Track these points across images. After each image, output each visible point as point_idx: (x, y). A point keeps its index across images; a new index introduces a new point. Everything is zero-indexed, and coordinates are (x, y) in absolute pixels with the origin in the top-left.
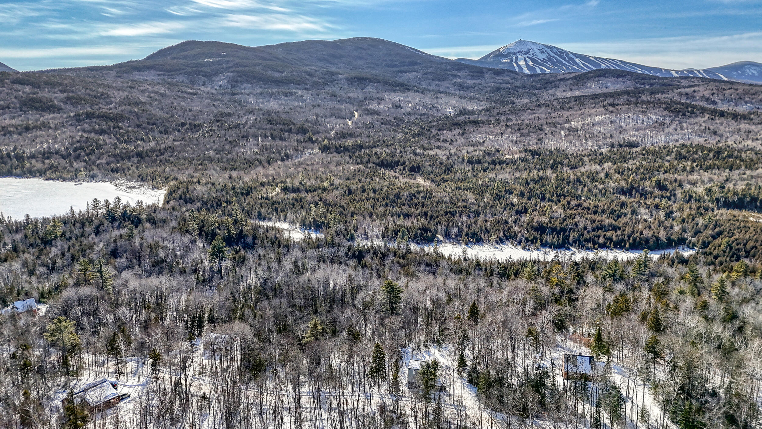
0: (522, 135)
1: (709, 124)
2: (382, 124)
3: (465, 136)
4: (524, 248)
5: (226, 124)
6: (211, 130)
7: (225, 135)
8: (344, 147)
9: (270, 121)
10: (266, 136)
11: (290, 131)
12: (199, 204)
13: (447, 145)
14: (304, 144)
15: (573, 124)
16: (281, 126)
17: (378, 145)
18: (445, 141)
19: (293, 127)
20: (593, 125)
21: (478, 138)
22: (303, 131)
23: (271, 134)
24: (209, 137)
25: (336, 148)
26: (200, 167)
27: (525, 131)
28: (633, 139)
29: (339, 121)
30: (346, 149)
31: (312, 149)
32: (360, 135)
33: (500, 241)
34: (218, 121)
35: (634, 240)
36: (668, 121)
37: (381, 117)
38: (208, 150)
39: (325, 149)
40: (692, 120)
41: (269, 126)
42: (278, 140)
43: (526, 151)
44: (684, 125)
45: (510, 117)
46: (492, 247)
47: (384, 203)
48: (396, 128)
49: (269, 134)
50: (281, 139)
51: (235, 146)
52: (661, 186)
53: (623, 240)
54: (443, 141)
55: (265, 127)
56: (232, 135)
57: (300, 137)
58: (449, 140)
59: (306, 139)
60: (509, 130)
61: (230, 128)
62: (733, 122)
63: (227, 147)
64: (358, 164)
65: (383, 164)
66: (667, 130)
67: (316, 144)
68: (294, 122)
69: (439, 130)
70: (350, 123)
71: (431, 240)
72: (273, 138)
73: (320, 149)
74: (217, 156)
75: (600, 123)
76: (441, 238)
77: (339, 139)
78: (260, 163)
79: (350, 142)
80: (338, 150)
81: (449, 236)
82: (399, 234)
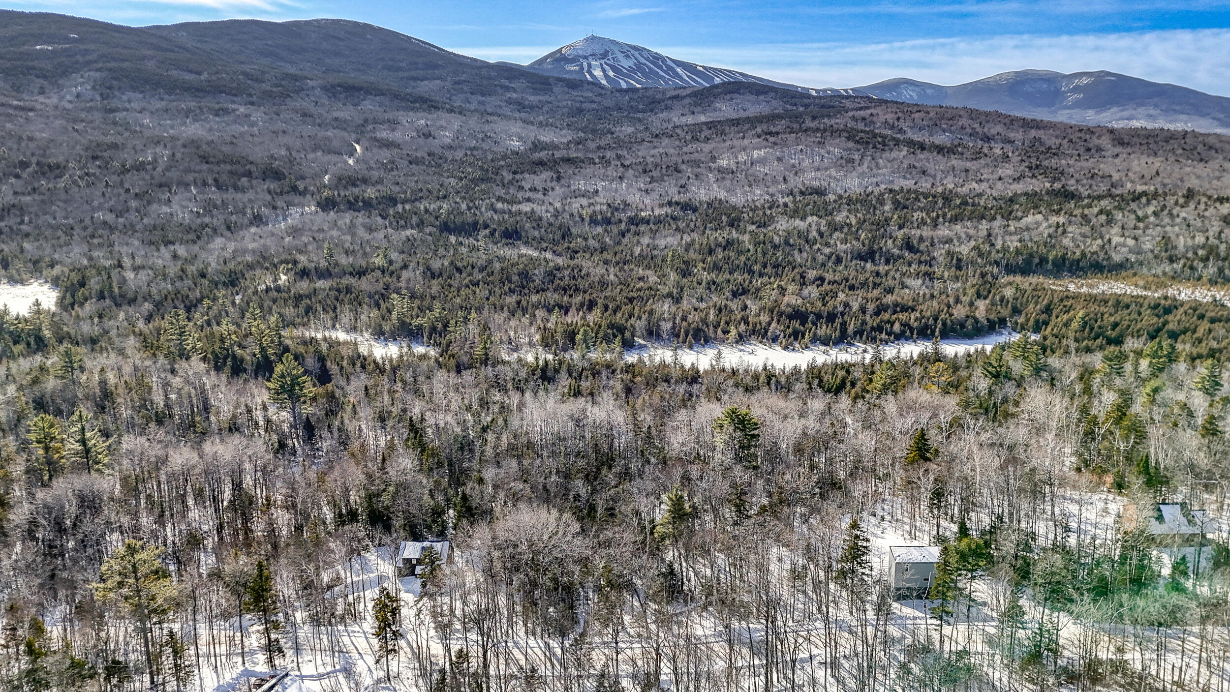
0: (653, 180)
1: (911, 160)
2: (410, 163)
3: (563, 182)
4: (786, 348)
5: (115, 163)
6: (87, 174)
7: (122, 183)
8: (364, 201)
9: (204, 158)
10: (205, 184)
11: (249, 174)
12: (147, 306)
13: (540, 196)
14: (286, 197)
15: (724, 163)
16: (229, 167)
17: (421, 198)
18: (534, 189)
19: (253, 168)
20: (752, 164)
21: (581, 184)
22: (272, 173)
23: (216, 180)
24: (88, 185)
25: (349, 202)
26: (96, 241)
27: (656, 174)
28: (816, 184)
29: (333, 158)
30: (368, 205)
31: (303, 206)
32: (380, 181)
33: (741, 339)
34: (95, 158)
35: (944, 324)
36: (856, 157)
37: (405, 152)
38: (94, 210)
39: (327, 205)
40: (886, 154)
41: (205, 167)
42: (231, 190)
43: (670, 204)
44: (881, 161)
45: (620, 152)
46: (736, 350)
47: (506, 288)
48: (437, 170)
49: (210, 181)
50: (236, 188)
51: (149, 203)
52: (908, 245)
53: (926, 326)
54: (530, 190)
55: (198, 168)
56: (135, 182)
57: (273, 186)
58: (539, 188)
59: (286, 189)
60: (631, 171)
61: (124, 171)
62: (940, 157)
63: (133, 204)
64: (404, 227)
65: (446, 228)
66: (860, 170)
67: (309, 196)
68: (250, 159)
69: (515, 173)
70: (351, 161)
71: (628, 345)
72: (219, 187)
73: (319, 204)
74: (121, 220)
75: (762, 161)
76: (642, 342)
77: (345, 188)
78: (215, 230)
79: (370, 192)
80: (352, 205)
81: (659, 337)
82: (579, 337)
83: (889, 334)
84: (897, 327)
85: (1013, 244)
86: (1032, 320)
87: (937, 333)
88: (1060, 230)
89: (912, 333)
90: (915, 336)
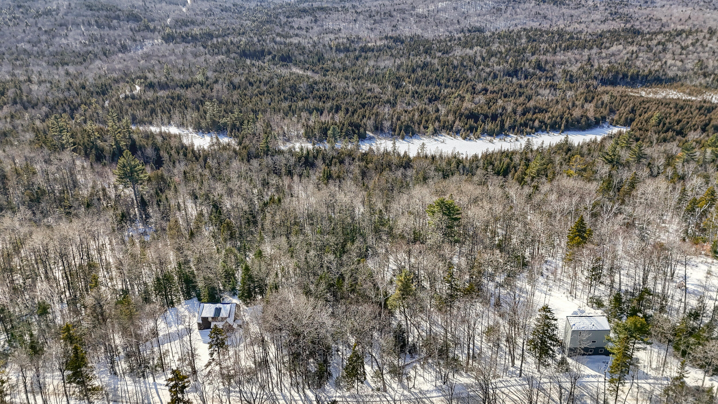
0: (375, 22)
1: (537, 9)
2: (222, 10)
3: (318, 23)
4: (465, 138)
5: (32, 10)
6: (14, 18)
7: (36, 24)
8: (192, 36)
9: (89, 6)
10: (89, 24)
11: (118, 18)
12: (45, 109)
13: (304, 32)
14: (141, 33)
15: (420, 11)
16: (105, 13)
17: (229, 34)
18: (300, 28)
19: (121, 14)
20: (438, 11)
21: (330, 25)
22: (133, 17)
23: (96, 22)
24: (15, 25)
25: (182, 37)
26: (18, 63)
27: (377, 18)
28: (478, 25)
29: (173, 7)
30: (195, 38)
31: (153, 39)
32: (203, 23)
33: (436, 132)
34: (19, 7)
36: (503, 7)
37: (218, 3)
38: (18, 42)
39: (168, 39)
40: (522, 6)
41: (89, 13)
42: (106, 28)
43: (386, 38)
44: (518, 10)
45: (354, 3)
46: (432, 140)
47: (282, 96)
48: (239, 15)
49: (93, 22)
50: (110, 27)
51: (54, 37)
52: (539, 66)
54: (298, 28)
55: (85, 13)
56: (45, 23)
57: (133, 25)
58: (304, 27)
59: (142, 28)
60: (361, 16)
61: (38, 15)
62: (555, 7)
63: (44, 38)
64: (217, 54)
65: (244, 54)
66: (505, 16)
67: (157, 33)
68: (119, 7)
69: (288, 17)
70: (184, 10)
71: (363, 137)
72: (99, 26)
73: (163, 38)
74: (35, 49)
75: (444, 10)
76: (371, 134)
77: (181, 27)
78: (96, 56)
79: (196, 30)
80: (184, 39)
81: (382, 131)
82: (330, 132)
83: (532, 128)
84: (537, 123)
85: (605, 65)
86: (623, 118)
87: (563, 127)
88: (634, 55)
89: (546, 128)
90: (548, 129)
